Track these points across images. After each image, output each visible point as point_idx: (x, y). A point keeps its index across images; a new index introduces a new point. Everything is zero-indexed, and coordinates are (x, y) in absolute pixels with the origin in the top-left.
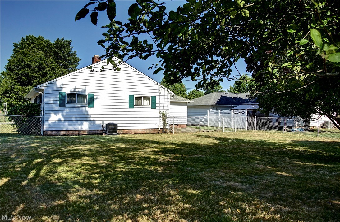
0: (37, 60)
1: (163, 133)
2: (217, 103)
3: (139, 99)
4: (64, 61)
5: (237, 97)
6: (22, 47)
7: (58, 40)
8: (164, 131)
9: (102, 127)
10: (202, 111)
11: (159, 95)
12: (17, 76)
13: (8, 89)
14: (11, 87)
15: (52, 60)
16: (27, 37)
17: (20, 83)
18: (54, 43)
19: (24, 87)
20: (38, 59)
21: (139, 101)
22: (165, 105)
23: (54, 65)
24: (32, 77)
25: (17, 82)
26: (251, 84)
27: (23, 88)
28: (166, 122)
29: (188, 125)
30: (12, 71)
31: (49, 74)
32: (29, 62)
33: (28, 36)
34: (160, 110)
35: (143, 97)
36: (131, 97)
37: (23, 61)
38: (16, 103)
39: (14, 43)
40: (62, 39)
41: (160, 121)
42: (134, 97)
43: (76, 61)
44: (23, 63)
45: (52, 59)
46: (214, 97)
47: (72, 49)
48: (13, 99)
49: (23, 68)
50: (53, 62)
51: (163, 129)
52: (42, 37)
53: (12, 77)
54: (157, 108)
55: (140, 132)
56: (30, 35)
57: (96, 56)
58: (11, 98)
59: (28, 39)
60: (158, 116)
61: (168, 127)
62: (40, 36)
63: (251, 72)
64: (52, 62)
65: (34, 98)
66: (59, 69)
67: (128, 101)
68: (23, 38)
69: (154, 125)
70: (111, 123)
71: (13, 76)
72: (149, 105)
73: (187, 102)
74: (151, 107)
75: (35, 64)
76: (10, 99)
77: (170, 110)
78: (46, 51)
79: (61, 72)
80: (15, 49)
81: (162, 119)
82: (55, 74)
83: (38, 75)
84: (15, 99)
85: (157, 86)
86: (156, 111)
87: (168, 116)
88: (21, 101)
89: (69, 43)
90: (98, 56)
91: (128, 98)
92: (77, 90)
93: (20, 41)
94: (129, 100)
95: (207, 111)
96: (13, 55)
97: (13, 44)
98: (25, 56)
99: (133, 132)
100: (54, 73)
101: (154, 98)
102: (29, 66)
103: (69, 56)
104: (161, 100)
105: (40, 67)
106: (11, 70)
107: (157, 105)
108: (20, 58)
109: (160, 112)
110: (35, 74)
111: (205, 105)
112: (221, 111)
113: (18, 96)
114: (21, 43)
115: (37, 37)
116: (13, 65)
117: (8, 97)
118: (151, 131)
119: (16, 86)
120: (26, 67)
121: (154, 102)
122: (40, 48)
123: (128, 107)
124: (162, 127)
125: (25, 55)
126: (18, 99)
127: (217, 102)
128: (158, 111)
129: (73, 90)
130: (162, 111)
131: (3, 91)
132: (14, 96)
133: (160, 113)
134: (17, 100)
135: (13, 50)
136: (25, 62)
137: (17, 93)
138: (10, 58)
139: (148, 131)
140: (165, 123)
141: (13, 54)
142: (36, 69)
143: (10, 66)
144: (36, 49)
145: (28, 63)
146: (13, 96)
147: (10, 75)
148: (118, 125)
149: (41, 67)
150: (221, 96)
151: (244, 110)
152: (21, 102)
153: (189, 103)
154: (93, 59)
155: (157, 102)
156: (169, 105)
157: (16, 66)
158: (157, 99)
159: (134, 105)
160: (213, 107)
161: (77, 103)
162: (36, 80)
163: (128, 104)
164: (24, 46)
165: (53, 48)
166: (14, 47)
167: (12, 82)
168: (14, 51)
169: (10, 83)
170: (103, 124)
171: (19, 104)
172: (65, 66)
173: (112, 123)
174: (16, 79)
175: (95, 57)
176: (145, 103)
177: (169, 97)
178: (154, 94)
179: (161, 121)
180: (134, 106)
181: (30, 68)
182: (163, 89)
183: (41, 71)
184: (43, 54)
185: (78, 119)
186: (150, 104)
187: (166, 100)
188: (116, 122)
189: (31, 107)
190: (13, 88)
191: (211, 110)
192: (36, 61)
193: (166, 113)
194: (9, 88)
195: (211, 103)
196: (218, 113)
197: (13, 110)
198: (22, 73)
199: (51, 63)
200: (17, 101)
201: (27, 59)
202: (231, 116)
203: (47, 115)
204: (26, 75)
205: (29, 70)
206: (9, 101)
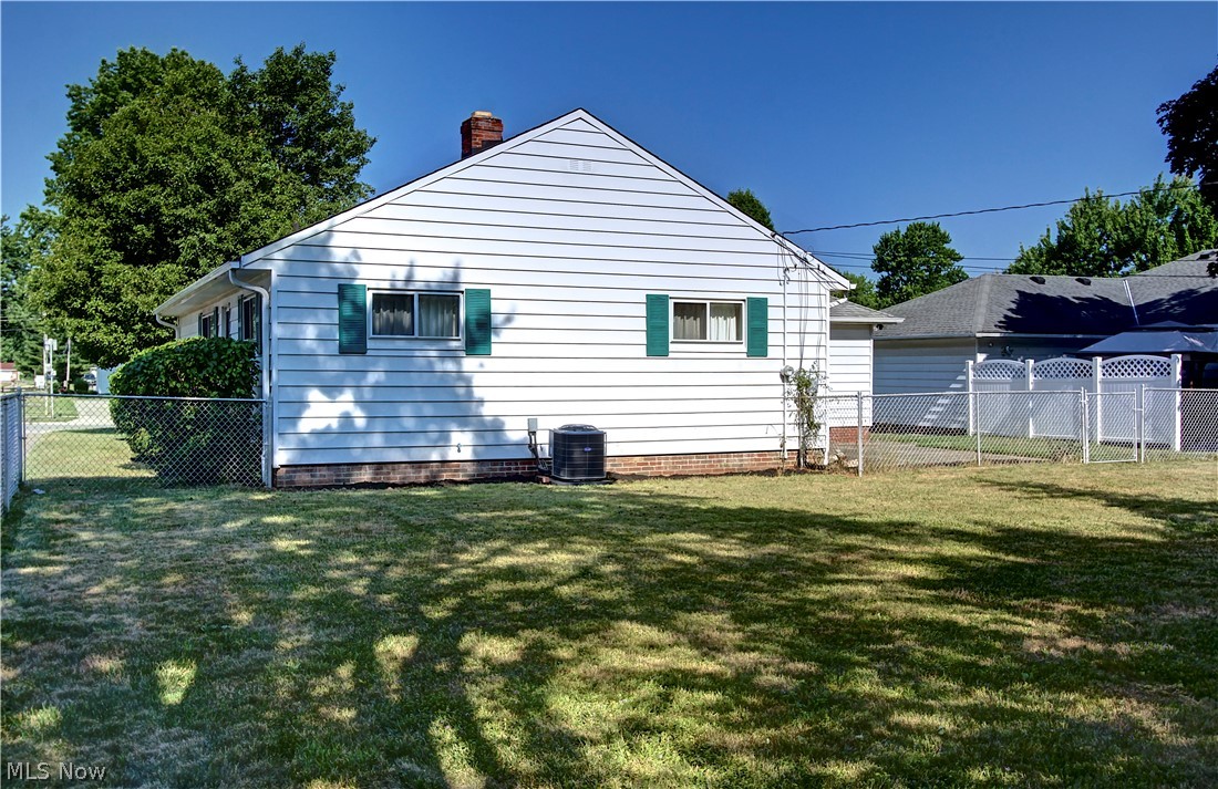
0: (194, 148)
1: (804, 472)
2: (1006, 328)
3: (691, 311)
4: (305, 150)
5: (1091, 296)
6: (103, 99)
7: (279, 54)
8: (805, 464)
9: (530, 446)
10: (938, 362)
11: (781, 289)
12: (112, 218)
13: (75, 277)
14: (90, 270)
15: (255, 147)
16: (122, 55)
17: (125, 250)
18: (265, 68)
19: (143, 268)
20: (198, 142)
21: (692, 324)
22: (810, 340)
23: (266, 169)
24: (175, 221)
25: (114, 247)
26: (1125, 237)
27: (140, 274)
28: (816, 421)
29: (878, 428)
30: (89, 202)
31: (246, 211)
32: (160, 158)
33: (127, 51)
34: (788, 363)
35: (708, 302)
36: (656, 304)
37: (133, 152)
38: (111, 339)
39: (68, 86)
40: (298, 52)
41: (787, 414)
42: (671, 303)
43: (358, 150)
44: (135, 163)
45: (256, 142)
46: (985, 296)
47: (338, 94)
48: (98, 320)
49: (136, 184)
50: (259, 155)
51: (801, 453)
52: (183, 53)
53: (91, 226)
54: (771, 352)
55: (694, 466)
56: (132, 49)
57: (479, 114)
58: (89, 317)
59: (128, 66)
60: (778, 391)
61: (822, 441)
62: (175, 50)
63: (1190, 175)
64: (257, 154)
65: (195, 315)
66: (287, 187)
67: (642, 323)
68: (104, 62)
69: (760, 431)
70: (575, 428)
71: (95, 222)
72: (733, 339)
73: (870, 326)
74: (743, 348)
75: (184, 163)
76: (84, 322)
77: (831, 360)
78: (230, 104)
79: (296, 201)
80: (76, 108)
81: (794, 407)
82: (272, 206)
83: (199, 212)
84: (107, 320)
85: (774, 248)
86: (766, 370)
87: (821, 392)
88: (133, 331)
89: (324, 65)
90: (487, 114)
91: (642, 310)
92: (422, 275)
93: (95, 75)
94: (650, 317)
95: (964, 365)
96: (68, 136)
97: (67, 91)
98: (142, 132)
99: (666, 467)
100: (266, 204)
101: (759, 307)
102: (159, 176)
103: (325, 127)
104: (791, 313)
105: (209, 181)
106: (86, 195)
107: (771, 339)
108: (120, 141)
109: (790, 373)
110: (188, 212)
111: (950, 334)
112: (1040, 364)
113: (117, 310)
114: (101, 85)
115: (163, 55)
116: (94, 174)
117: (79, 313)
118: (748, 462)
119: (109, 266)
120: (147, 177)
121: (757, 323)
122: (203, 93)
123: (642, 351)
124: (794, 444)
125: (141, 127)
126: (119, 323)
127: (1008, 323)
128: (779, 366)
129: (401, 274)
130: (796, 368)
131: (54, 285)
132: (103, 308)
133: (784, 377)
134: (113, 325)
135: (69, 113)
136: (141, 157)
137: (115, 297)
138: (57, 151)
139: (734, 462)
140: (809, 425)
141: (69, 130)
142: (192, 187)
143: (81, 176)
144: (187, 102)
145: (157, 161)
146: (96, 310)
147: (83, 216)
148: (610, 436)
149: (210, 178)
150: (1018, 291)
151: (1163, 359)
152: (131, 336)
153: (880, 326)
154: (468, 129)
155: (772, 326)
156: (826, 340)
157: (107, 177)
158: (771, 313)
159: (671, 338)
160: (986, 344)
161: (416, 336)
162: (193, 234)
163: (642, 338)
164: (112, 97)
165: (261, 94)
166: (70, 103)
167: (91, 249)
168: (72, 118)
169: (85, 252)
170: (534, 433)
171: (123, 343)
172: (314, 174)
173: (581, 428)
174: (107, 235)
175: (477, 119)
176: (719, 327)
177: (827, 303)
178: (756, 289)
179: (793, 416)
180: (672, 347)
181: (164, 186)
182: (799, 264)
183: (212, 193)
184: (216, 122)
185: (428, 410)
186: (739, 336)
187: (813, 314)
188: (597, 423)
189: (215, 356)
190: (95, 276)
191: (981, 357)
192: (188, 151)
193: (814, 376)
194: (82, 276)
195: (980, 327)
196: (1021, 374)
197: (139, 373)
198: (132, 209)
199: (253, 159)
200: (116, 332)
201: (150, 141)
202: (1091, 388)
203: (291, 394)
204: (152, 216)
205: (163, 191)
206: (80, 329)
